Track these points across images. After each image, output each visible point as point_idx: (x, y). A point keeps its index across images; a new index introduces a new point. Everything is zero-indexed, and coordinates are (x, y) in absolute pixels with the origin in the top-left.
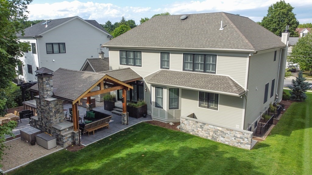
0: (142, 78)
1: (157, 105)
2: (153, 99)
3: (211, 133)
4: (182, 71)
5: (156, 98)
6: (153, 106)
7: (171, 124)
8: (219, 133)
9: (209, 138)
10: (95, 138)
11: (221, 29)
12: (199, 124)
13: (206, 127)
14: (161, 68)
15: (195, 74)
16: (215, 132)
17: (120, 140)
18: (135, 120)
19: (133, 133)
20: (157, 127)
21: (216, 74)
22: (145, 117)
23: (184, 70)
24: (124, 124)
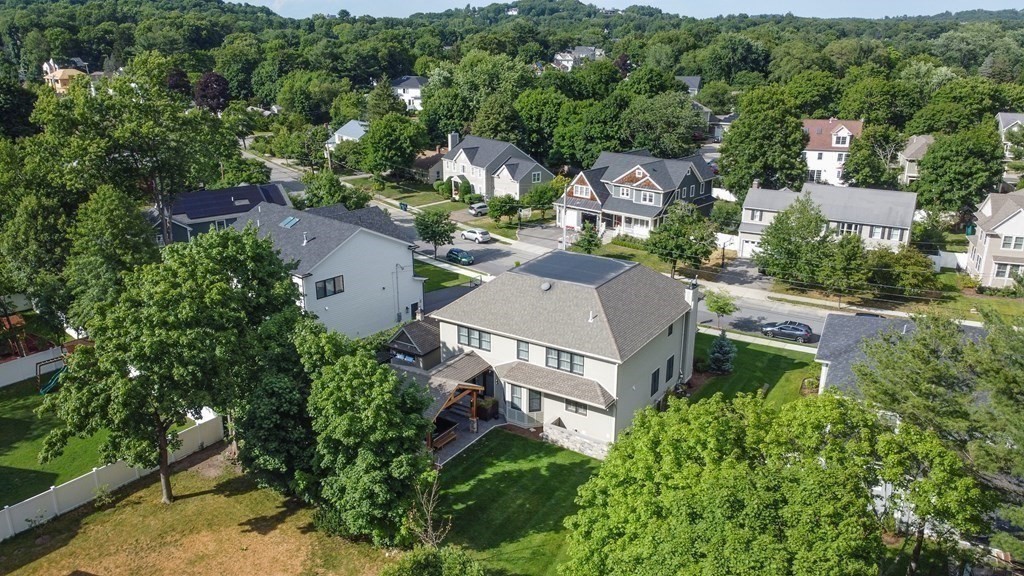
0: (491, 367)
1: (514, 407)
2: (508, 398)
3: (578, 445)
4: (544, 366)
5: (512, 398)
6: (509, 407)
7: (533, 430)
8: (586, 445)
9: (576, 450)
10: (447, 455)
11: (590, 321)
12: (565, 435)
13: (572, 438)
14: (518, 358)
15: (561, 374)
16: (583, 444)
17: (476, 457)
18: (485, 424)
19: (487, 446)
20: (514, 436)
21: (584, 377)
22: (497, 418)
23: (547, 365)
24: (473, 432)
